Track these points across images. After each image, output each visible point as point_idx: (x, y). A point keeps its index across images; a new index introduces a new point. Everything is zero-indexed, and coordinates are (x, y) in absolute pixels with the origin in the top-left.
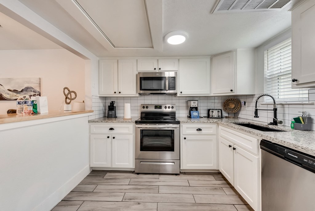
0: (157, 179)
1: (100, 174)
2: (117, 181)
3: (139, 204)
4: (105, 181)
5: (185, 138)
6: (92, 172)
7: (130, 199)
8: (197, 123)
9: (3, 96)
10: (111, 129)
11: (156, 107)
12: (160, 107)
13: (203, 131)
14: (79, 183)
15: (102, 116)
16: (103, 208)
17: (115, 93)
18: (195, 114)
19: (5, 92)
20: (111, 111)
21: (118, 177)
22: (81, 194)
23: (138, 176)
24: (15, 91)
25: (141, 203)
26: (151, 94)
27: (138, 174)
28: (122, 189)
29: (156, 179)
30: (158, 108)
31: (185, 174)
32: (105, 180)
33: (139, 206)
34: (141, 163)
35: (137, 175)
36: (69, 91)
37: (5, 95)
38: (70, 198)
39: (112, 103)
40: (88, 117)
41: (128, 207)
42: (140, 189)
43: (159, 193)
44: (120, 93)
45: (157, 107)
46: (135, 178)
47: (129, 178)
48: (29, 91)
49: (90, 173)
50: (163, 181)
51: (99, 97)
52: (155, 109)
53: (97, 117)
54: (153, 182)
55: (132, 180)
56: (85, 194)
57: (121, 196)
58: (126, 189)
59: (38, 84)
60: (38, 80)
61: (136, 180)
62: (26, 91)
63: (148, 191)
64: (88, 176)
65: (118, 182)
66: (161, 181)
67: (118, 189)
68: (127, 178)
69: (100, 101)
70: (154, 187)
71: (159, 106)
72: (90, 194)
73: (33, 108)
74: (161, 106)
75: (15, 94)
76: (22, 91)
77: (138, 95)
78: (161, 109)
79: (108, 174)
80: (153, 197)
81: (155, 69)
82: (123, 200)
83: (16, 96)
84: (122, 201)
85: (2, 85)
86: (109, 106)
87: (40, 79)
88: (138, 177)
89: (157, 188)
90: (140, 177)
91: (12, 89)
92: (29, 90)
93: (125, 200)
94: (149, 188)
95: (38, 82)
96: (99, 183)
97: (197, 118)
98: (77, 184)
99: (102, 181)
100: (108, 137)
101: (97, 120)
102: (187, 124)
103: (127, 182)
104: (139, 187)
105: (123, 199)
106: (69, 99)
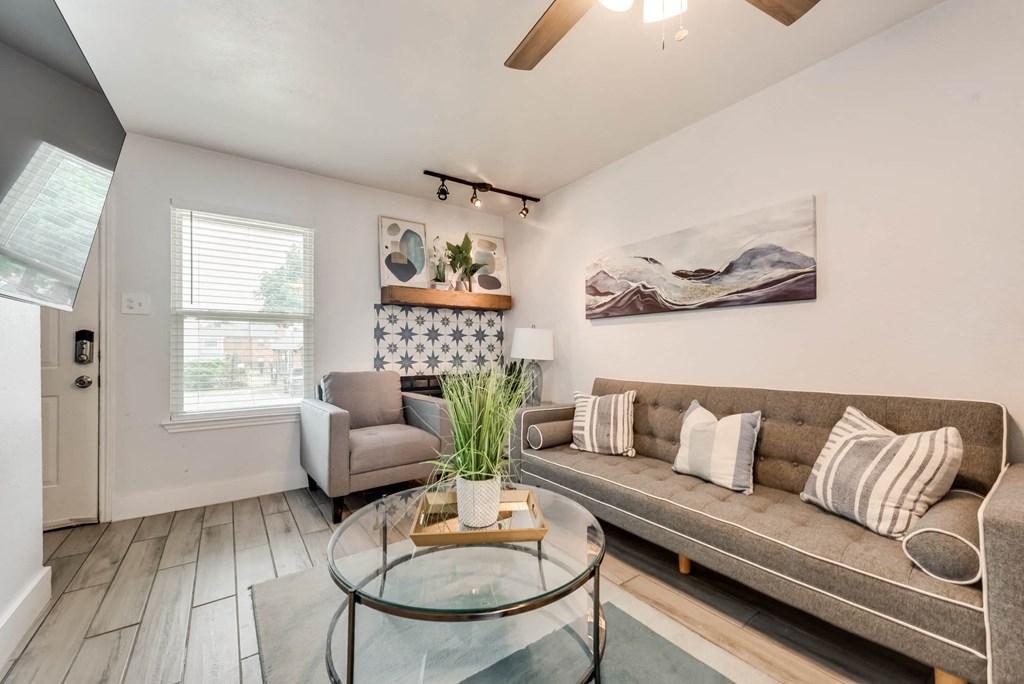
9: (659, 299)
19: (665, 284)
24: (703, 274)
37: (665, 295)
48: (761, 266)
59: (805, 225)
62: (748, 266)
75: (700, 284)
76: (729, 270)
83: (703, 291)
85: (655, 262)
87: (815, 201)
91: (691, 268)
92: (761, 259)
95: (809, 217)
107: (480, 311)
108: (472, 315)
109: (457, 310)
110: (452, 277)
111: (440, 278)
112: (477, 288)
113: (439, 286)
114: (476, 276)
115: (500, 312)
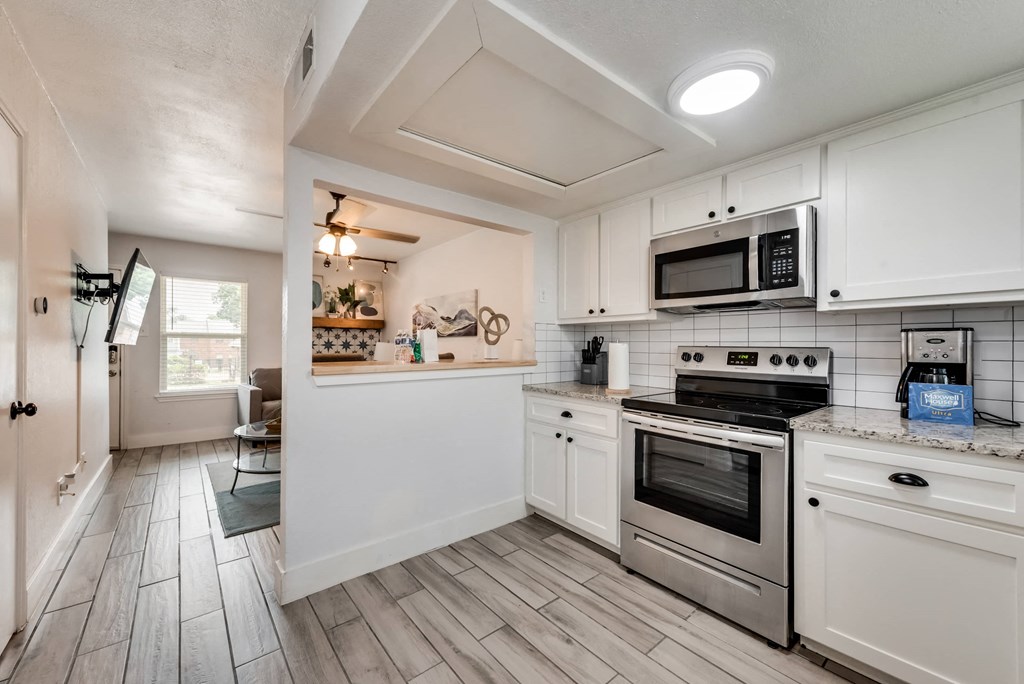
0: (680, 616)
1: (541, 529)
2: (563, 561)
3: (569, 641)
4: (541, 549)
5: (814, 502)
6: (531, 516)
7: (558, 619)
8: (890, 441)
10: (566, 414)
11: (734, 358)
12: (752, 359)
13: (936, 494)
14: (492, 528)
15: (570, 376)
16: (494, 599)
17: (591, 312)
18: (937, 397)
20: (589, 365)
21: (574, 552)
22: (480, 551)
23: (627, 578)
24: (448, 319)
25: (572, 644)
26: (700, 307)
27: (631, 571)
28: (559, 586)
29: (674, 613)
30: (744, 360)
31: (823, 666)
32: (542, 546)
33: (566, 645)
34: (639, 539)
35: (626, 573)
36: (493, 314)
38: (462, 548)
39: (596, 343)
40: (521, 376)
41: (540, 631)
42: (602, 611)
43: (646, 654)
44: (602, 311)
45: (736, 359)
46: (614, 578)
47: (598, 570)
48: (463, 318)
49: (525, 519)
50: (694, 631)
51: (561, 325)
52: (729, 363)
53: (553, 378)
54: (656, 615)
55: (603, 579)
56: (485, 554)
57: (546, 598)
58: (567, 591)
59: (473, 302)
60: (474, 294)
61: (612, 584)
62: (460, 318)
63: (619, 629)
64: (518, 522)
65: (564, 566)
66: (685, 629)
67: (550, 581)
68: (593, 568)
69: (564, 336)
70: (647, 629)
71: (745, 354)
72: (493, 559)
73: (415, 351)
74: (756, 354)
75: (448, 324)
76: (455, 319)
77: (654, 316)
78: (755, 364)
79: (559, 537)
80: (621, 652)
81: (712, 215)
82: (541, 611)
83: (448, 328)
84: (537, 611)
86: (584, 351)
87: (477, 291)
88: (624, 580)
89: (653, 637)
90: (632, 583)
92: (463, 315)
93: (547, 612)
94: (631, 624)
95: (474, 299)
96: (528, 547)
97: (949, 422)
98: (488, 529)
99: (534, 546)
100: (558, 435)
101: (551, 387)
102: (824, 437)
103: (585, 575)
104: (605, 605)
105: (543, 607)
106: (493, 333)
107: (363, 330)
108: (357, 333)
109: (346, 330)
110: (342, 309)
111: (332, 310)
112: (359, 316)
113: (331, 316)
114: (359, 307)
115: (378, 331)
